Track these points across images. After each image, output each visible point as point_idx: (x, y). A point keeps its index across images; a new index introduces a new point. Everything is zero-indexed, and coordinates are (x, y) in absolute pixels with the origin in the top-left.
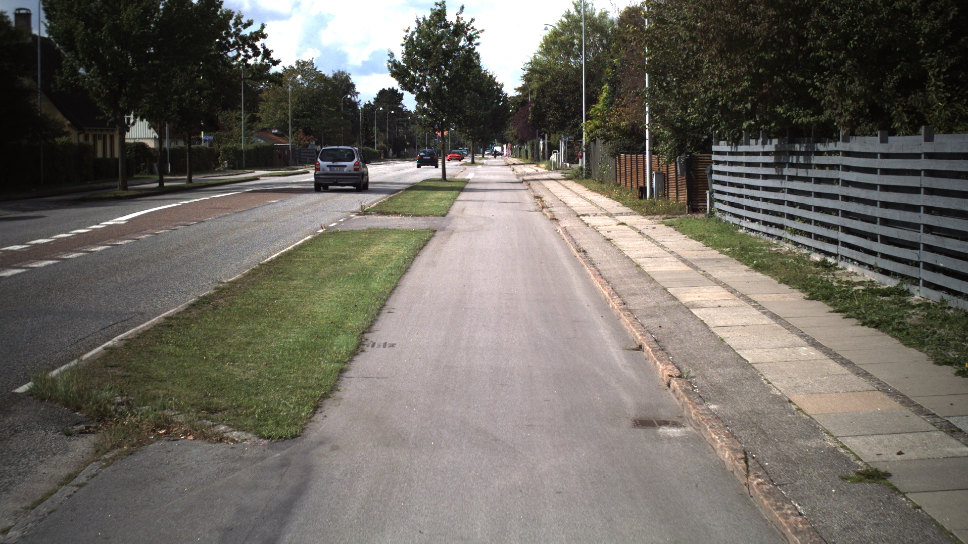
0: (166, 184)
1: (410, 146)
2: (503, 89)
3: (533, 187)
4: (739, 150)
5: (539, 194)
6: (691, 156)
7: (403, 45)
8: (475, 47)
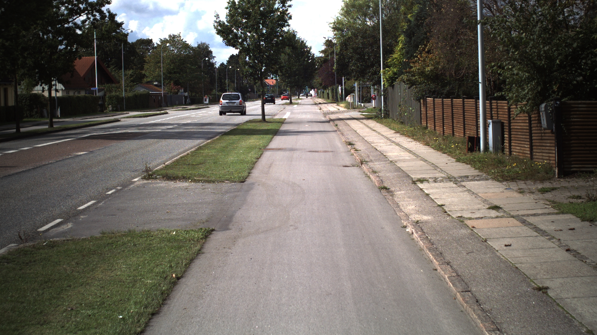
1: (251, 91)
2: (311, 51)
5: (350, 139)
6: (560, 103)
7: (227, 8)
8: (287, 9)
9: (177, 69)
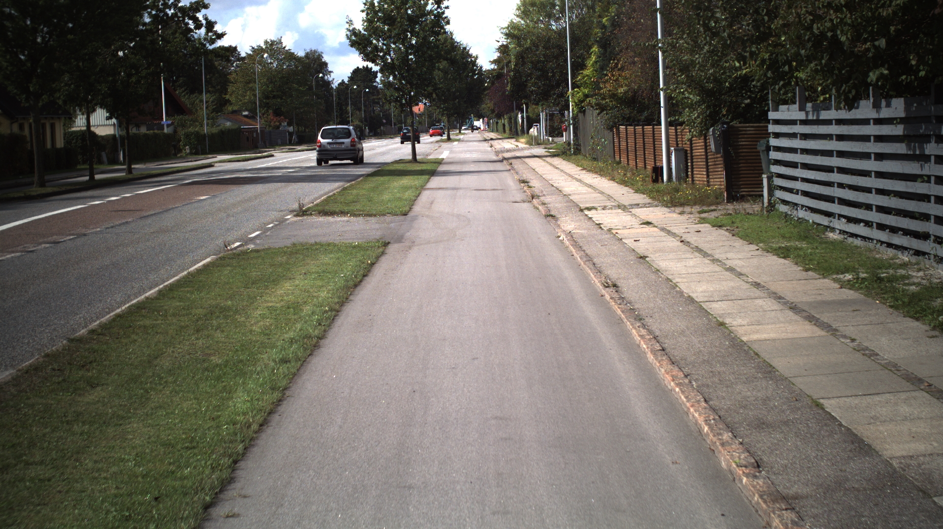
0: (97, 177)
1: (386, 123)
2: (478, 61)
3: (516, 167)
4: (821, 118)
5: (525, 177)
6: (729, 127)
7: (363, 11)
8: (444, 11)
9: (278, 91)
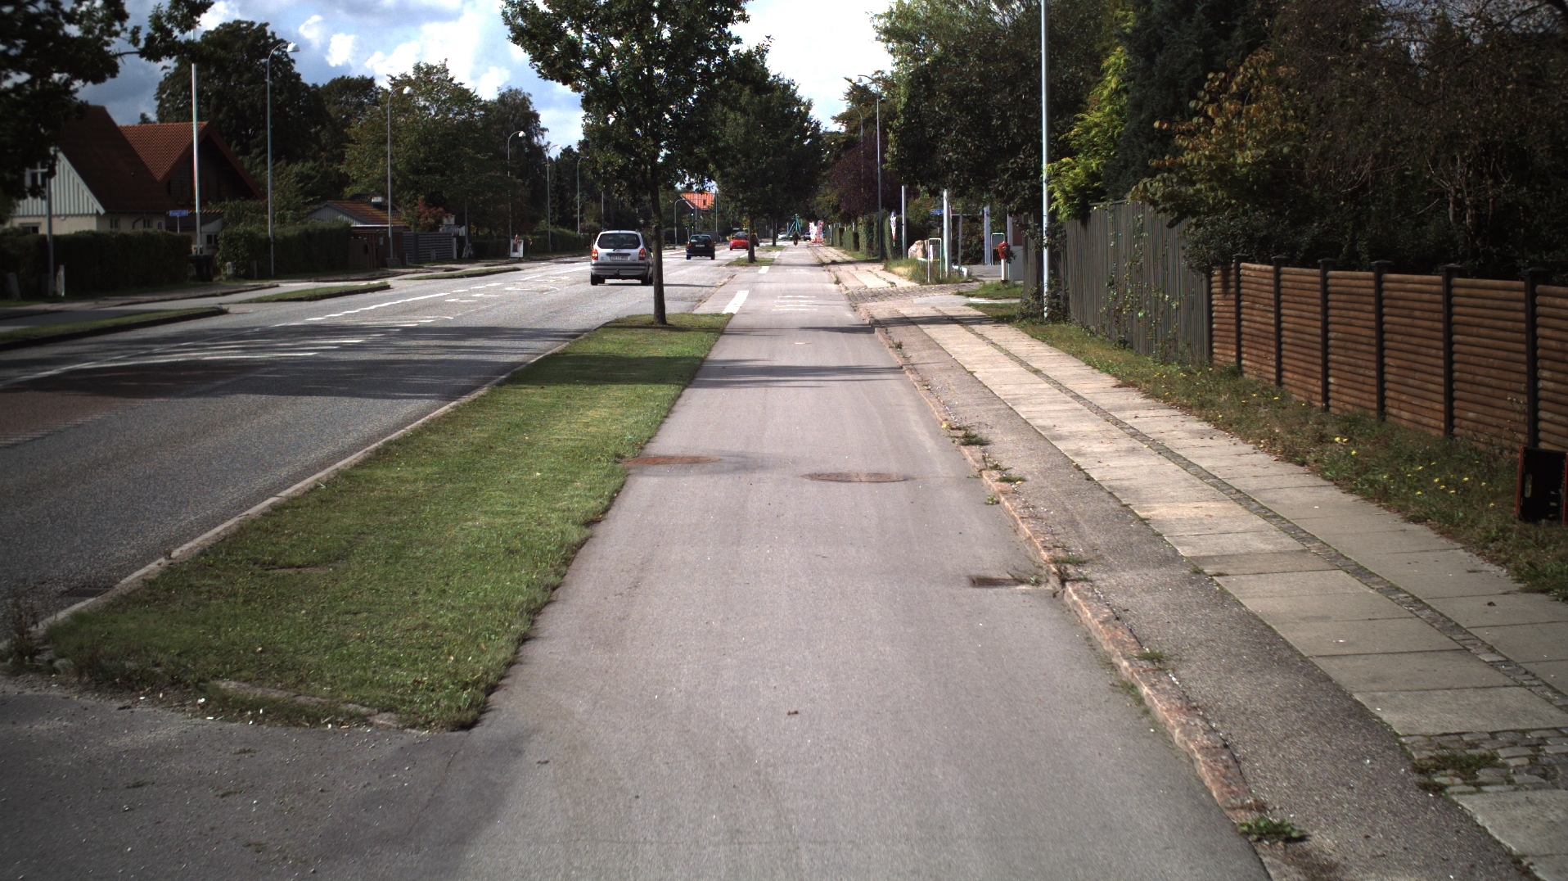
3: (913, 357)
5: (965, 418)
9: (436, 160)
